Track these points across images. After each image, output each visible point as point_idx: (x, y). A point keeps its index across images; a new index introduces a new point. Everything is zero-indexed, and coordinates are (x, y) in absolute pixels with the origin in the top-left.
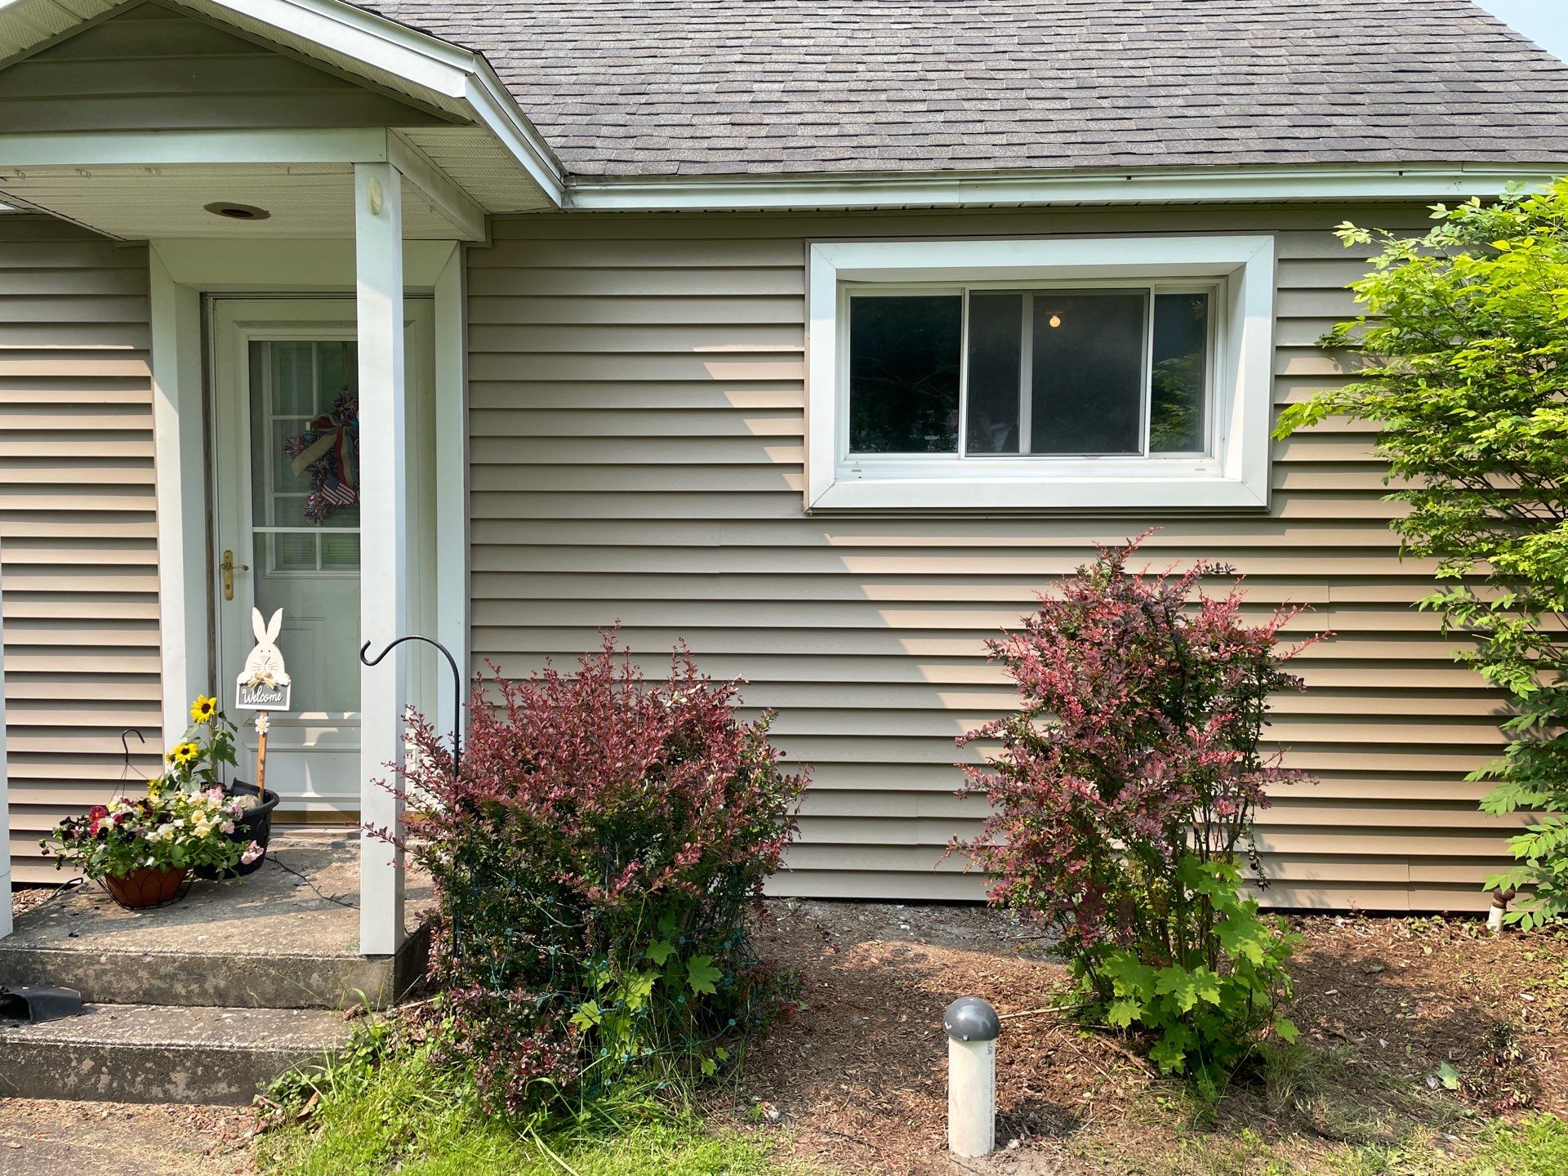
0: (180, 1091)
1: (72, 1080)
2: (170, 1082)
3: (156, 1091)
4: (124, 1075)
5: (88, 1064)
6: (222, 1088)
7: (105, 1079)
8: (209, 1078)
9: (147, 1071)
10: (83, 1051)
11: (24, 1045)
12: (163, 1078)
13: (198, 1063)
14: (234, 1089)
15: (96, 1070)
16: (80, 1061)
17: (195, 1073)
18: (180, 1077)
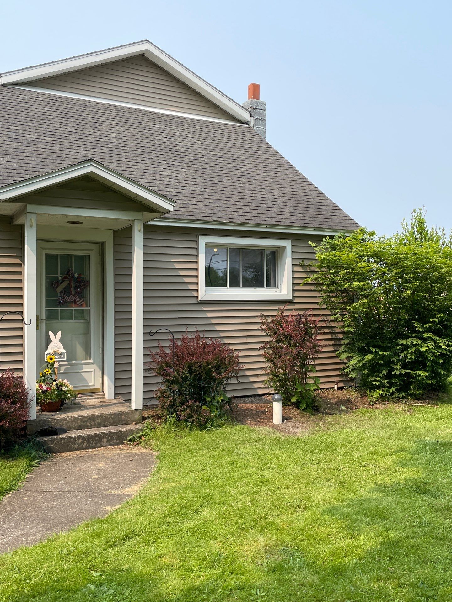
0: (105, 444)
1: (76, 446)
2: (102, 442)
3: (99, 445)
4: (90, 442)
5: (81, 440)
6: (115, 441)
7: (85, 444)
8: (112, 439)
9: (96, 440)
10: (79, 438)
11: (63, 438)
12: (100, 441)
13: (109, 436)
14: (118, 441)
15: (83, 442)
16: (79, 440)
17: (108, 439)
18: (104, 440)
